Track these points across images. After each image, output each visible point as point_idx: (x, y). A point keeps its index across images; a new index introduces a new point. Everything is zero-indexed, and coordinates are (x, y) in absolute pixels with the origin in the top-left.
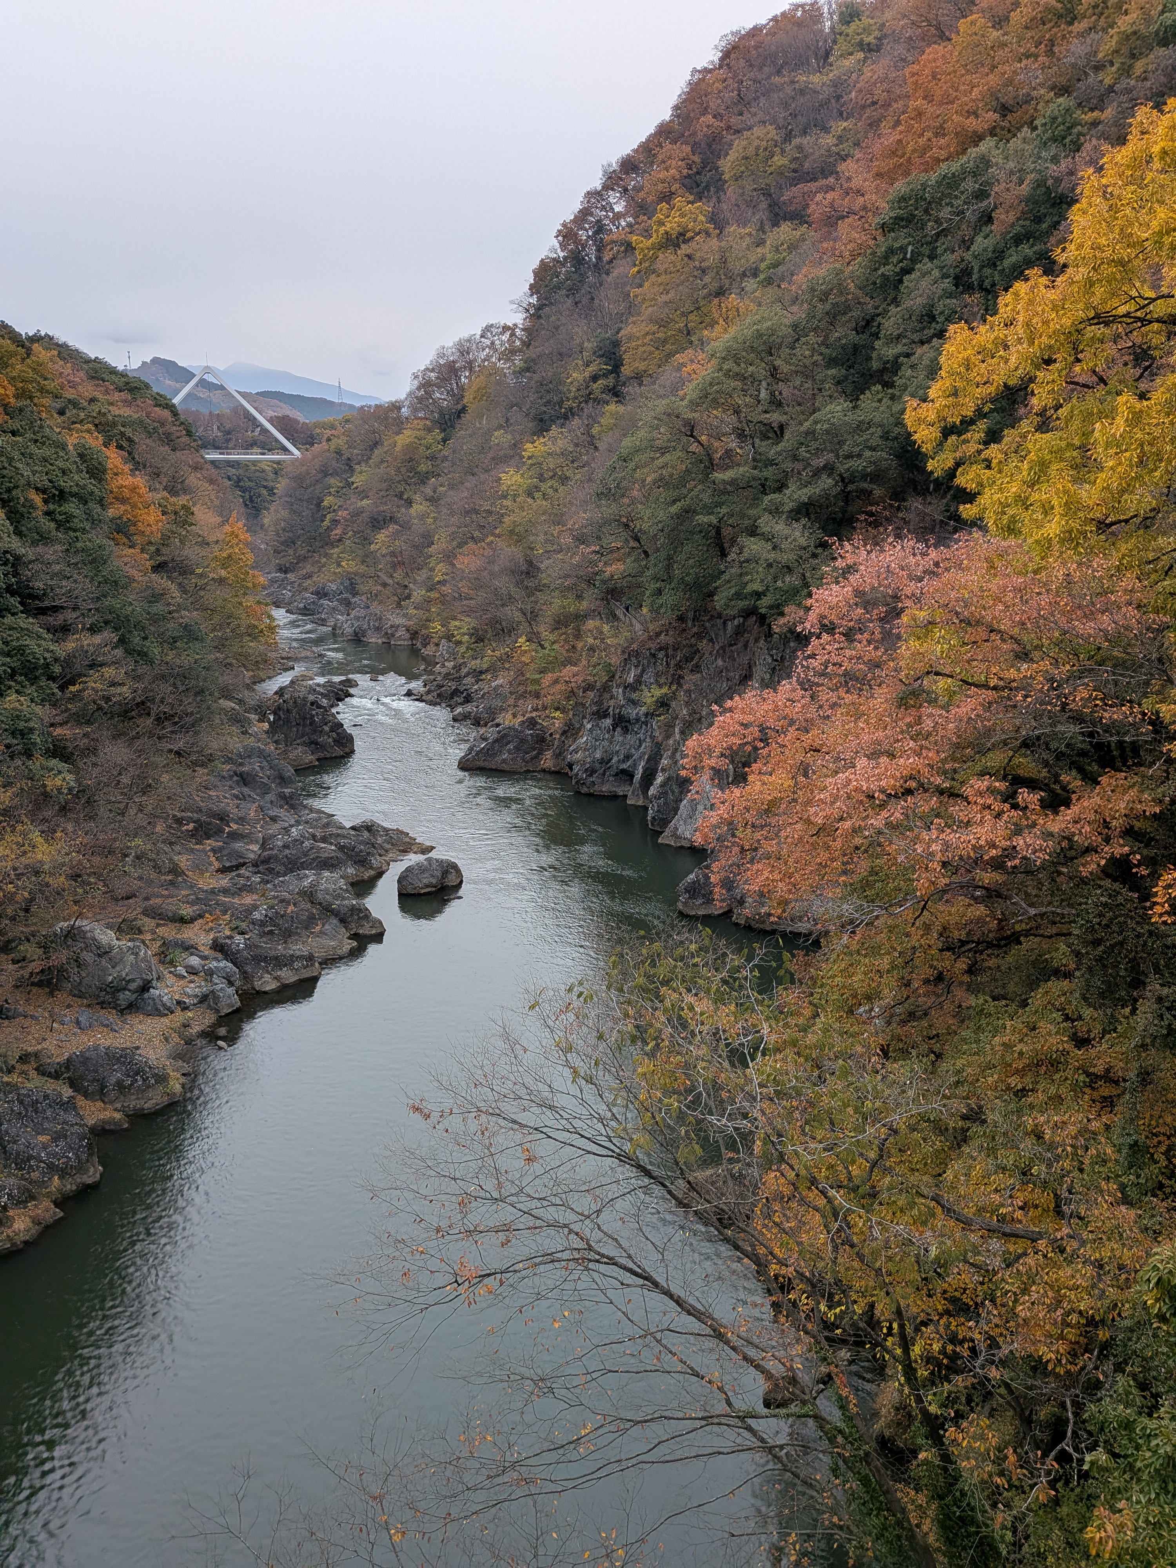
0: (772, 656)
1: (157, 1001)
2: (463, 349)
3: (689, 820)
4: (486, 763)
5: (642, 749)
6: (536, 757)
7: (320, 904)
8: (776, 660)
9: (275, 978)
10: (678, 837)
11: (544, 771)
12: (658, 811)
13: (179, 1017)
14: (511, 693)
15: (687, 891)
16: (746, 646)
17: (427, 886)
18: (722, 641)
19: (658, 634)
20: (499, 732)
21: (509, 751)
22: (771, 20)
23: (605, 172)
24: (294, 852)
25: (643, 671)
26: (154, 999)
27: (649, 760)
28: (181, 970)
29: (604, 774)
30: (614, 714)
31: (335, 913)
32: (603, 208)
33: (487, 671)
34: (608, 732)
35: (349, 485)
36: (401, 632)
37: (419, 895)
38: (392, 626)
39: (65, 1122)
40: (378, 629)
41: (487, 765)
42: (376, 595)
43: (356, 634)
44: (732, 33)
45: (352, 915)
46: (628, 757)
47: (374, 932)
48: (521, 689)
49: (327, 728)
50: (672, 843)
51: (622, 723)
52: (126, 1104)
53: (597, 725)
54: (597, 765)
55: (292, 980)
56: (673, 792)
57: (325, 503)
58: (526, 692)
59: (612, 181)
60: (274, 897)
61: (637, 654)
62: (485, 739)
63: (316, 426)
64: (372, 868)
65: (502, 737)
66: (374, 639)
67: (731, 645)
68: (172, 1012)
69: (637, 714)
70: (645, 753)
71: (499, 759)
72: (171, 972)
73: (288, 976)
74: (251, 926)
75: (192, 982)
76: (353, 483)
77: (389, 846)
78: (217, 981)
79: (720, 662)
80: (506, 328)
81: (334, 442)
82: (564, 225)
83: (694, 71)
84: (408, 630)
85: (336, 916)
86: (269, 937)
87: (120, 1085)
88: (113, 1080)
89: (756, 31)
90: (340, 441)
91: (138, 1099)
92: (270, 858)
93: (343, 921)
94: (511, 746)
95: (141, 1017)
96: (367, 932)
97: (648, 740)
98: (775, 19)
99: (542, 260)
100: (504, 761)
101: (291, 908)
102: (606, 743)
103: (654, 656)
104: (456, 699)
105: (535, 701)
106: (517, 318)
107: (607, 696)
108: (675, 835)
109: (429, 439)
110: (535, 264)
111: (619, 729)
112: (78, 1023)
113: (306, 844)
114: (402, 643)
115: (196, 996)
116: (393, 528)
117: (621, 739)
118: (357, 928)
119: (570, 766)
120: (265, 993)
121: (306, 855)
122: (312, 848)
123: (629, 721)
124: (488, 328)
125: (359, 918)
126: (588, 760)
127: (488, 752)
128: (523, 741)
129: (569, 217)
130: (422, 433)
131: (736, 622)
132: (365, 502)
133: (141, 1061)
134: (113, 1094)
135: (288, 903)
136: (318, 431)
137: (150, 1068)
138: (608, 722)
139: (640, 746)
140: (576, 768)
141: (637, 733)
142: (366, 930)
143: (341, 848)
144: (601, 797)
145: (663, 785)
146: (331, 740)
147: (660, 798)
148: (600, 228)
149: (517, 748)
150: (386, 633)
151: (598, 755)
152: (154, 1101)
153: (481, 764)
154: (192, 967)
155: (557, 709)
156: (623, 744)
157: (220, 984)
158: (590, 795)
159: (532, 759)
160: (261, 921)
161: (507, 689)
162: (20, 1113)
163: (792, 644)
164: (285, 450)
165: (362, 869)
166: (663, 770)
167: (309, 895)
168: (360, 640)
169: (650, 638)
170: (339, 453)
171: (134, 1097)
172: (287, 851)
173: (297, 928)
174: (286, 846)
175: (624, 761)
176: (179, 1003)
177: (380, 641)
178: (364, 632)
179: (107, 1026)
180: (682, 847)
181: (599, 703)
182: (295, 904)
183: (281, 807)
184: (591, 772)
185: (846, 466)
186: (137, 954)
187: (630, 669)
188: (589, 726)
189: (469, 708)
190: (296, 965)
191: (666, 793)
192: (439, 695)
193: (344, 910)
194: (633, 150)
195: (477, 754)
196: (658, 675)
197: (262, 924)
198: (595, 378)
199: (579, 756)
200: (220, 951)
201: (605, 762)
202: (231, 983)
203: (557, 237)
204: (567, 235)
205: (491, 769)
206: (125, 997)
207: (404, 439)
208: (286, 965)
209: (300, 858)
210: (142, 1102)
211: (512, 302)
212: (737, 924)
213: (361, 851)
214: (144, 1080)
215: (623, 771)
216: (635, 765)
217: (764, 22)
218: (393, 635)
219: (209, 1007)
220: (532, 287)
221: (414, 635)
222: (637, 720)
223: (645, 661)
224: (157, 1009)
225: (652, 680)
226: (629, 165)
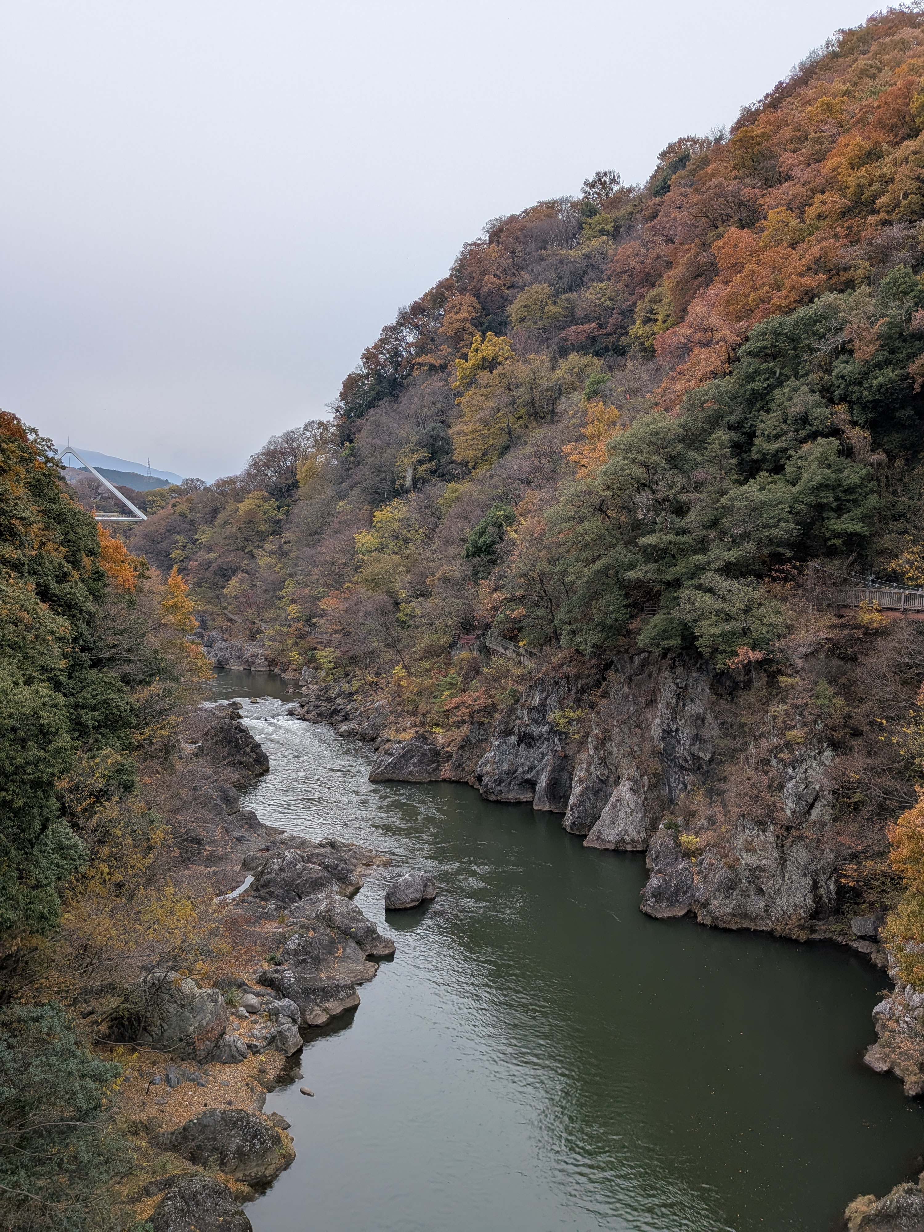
0: (677, 684)
1: (233, 1048)
2: (289, 437)
3: (613, 826)
4: (395, 776)
5: (544, 761)
6: (437, 768)
7: (339, 928)
8: (681, 688)
9: (324, 1010)
10: (603, 841)
11: (444, 780)
12: (579, 817)
13: (253, 1062)
14: (391, 712)
15: (654, 895)
16: (650, 676)
17: (413, 901)
18: (628, 671)
19: (561, 666)
20: (403, 748)
21: (414, 764)
22: (523, 212)
23: (400, 313)
24: (289, 875)
25: (548, 695)
26: (230, 1046)
27: (553, 771)
28: (242, 1011)
29: (510, 784)
30: (520, 732)
31: (353, 936)
32: (397, 339)
33: (356, 693)
34: (514, 747)
35: (194, 541)
36: (260, 660)
37: (406, 909)
38: (252, 656)
39: (226, 1213)
40: (239, 658)
41: (395, 777)
42: (226, 630)
43: (219, 662)
44: (496, 220)
45: (367, 936)
46: (531, 769)
47: (387, 952)
48: (399, 708)
49: (248, 750)
50: (598, 846)
51: (526, 739)
52: (247, 1173)
53: (504, 742)
54: (504, 775)
55: (338, 1011)
56: (590, 800)
57: (173, 555)
58: (404, 711)
59: (404, 319)
60: (295, 924)
61: (542, 682)
62: (392, 755)
63: (148, 494)
64: (351, 884)
65: (408, 751)
66: (236, 667)
67: (637, 675)
68: (245, 1058)
69: (540, 732)
70: (547, 765)
71: (405, 771)
72: (233, 1014)
73: (335, 1007)
74: (286, 956)
75: (256, 1022)
76: (197, 540)
77: (355, 861)
78: (283, 1021)
79: (626, 689)
80: (321, 424)
81: (178, 509)
82: (367, 350)
83: (466, 244)
84: (266, 659)
85: (354, 938)
86: (303, 966)
87: (241, 1154)
88: (233, 1147)
89: (513, 219)
90: (183, 507)
91: (257, 1165)
92: (269, 882)
93: (359, 943)
94: (415, 760)
95: (218, 1065)
96: (381, 953)
97: (550, 753)
98: (525, 211)
99: (350, 375)
100: (411, 773)
101: (311, 933)
102: (511, 757)
103: (557, 683)
104: (335, 717)
105: (412, 718)
106: (329, 417)
107: (513, 717)
108: (599, 838)
109: (266, 506)
110: (344, 378)
111: (523, 745)
112: (168, 1080)
113: (299, 866)
114: (261, 669)
115: (265, 1038)
116: (241, 575)
117: (525, 753)
118: (371, 948)
119: (480, 778)
120: (317, 1026)
121: (300, 877)
122: (304, 870)
123: (533, 738)
124: (310, 424)
125: (373, 939)
126: (497, 771)
127: (395, 766)
128: (423, 755)
129: (371, 345)
130: (261, 502)
131: (642, 656)
132: (212, 555)
133: (255, 1122)
134: (233, 1164)
135: (308, 929)
136: (150, 498)
137: (266, 1129)
138: (513, 739)
139: (543, 758)
140: (485, 780)
141: (539, 748)
142: (380, 950)
143: (326, 867)
144: (507, 804)
145: (582, 794)
146: (251, 760)
147: (579, 806)
148: (396, 353)
149: (420, 762)
150: (247, 661)
151: (505, 768)
152: (273, 1166)
153: (390, 776)
154: (252, 1006)
155: (437, 725)
156: (527, 757)
157: (287, 1025)
158: (498, 802)
159: (434, 770)
160: (295, 950)
161: (387, 709)
162: (182, 1210)
163: (694, 674)
164: (130, 513)
165: (344, 886)
166: (580, 781)
167: (327, 919)
168: (223, 668)
169: (553, 669)
170: (183, 516)
171: (254, 1164)
172: (283, 875)
173: (323, 954)
174: (282, 870)
175: (528, 772)
176: (249, 1047)
177: (241, 668)
178: (227, 661)
179: (193, 1080)
180: (607, 850)
181: (507, 723)
182: (314, 930)
183: (242, 827)
184: (499, 782)
185: (766, 534)
186: (216, 1001)
187: (534, 694)
188: (497, 743)
189: (352, 725)
190: (342, 995)
191: (585, 801)
192: (319, 715)
193: (361, 933)
194: (420, 299)
195: (386, 768)
196: (560, 700)
197: (296, 953)
198: (420, 462)
199: (488, 768)
200: (269, 986)
201: (511, 773)
202: (294, 1021)
203: (362, 358)
204: (369, 357)
205: (399, 781)
206: (203, 1047)
207: (246, 505)
208: (332, 996)
209: (294, 880)
210: (262, 1169)
211: (327, 405)
212: (703, 924)
213: (343, 869)
214: (262, 1144)
215: (528, 781)
216: (538, 775)
217: (518, 213)
218: (253, 663)
219: (277, 1049)
220: (341, 394)
221: (272, 662)
222: (540, 737)
223: (550, 688)
224: (233, 1056)
225: (555, 704)
226: (417, 309)
